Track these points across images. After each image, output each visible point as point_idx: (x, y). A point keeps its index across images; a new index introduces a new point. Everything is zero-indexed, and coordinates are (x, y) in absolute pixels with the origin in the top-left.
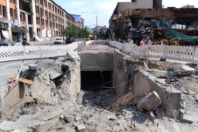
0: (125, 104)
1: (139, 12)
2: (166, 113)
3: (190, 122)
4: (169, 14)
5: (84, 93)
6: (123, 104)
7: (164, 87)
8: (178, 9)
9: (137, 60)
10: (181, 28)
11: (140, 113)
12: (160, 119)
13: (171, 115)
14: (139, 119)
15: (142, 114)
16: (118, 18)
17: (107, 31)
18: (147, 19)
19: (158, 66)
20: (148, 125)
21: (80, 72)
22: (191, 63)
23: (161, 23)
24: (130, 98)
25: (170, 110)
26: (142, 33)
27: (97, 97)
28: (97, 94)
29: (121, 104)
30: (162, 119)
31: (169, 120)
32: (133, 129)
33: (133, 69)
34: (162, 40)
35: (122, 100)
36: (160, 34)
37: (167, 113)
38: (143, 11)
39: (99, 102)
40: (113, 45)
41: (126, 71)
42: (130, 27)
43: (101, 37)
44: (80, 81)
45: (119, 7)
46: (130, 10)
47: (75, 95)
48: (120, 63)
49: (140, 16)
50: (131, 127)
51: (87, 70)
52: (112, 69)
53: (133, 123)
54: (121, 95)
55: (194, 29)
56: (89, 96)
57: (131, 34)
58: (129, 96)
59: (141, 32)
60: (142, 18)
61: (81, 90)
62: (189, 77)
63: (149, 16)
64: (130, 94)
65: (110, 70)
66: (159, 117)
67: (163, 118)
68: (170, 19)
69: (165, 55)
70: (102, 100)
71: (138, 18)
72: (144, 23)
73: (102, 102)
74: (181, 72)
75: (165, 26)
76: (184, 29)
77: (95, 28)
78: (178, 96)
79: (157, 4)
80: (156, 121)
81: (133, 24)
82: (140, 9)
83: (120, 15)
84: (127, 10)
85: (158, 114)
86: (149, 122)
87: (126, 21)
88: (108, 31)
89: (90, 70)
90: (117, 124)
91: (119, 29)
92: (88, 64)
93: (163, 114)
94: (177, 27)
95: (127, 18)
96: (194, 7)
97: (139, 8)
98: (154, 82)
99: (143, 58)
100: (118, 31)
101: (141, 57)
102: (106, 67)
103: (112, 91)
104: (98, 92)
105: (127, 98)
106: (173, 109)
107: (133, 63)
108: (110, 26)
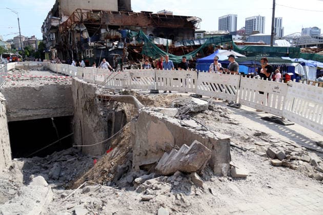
0: (110, 169)
1: (99, 15)
2: (213, 171)
3: (244, 177)
4: (144, 22)
5: (23, 163)
6: (107, 170)
7: (201, 132)
8: (156, 15)
9: (118, 95)
10: (165, 44)
11: (179, 179)
12: (209, 182)
13: (220, 171)
14: (182, 189)
15: (182, 179)
16: (61, 23)
17: (39, 46)
18: (112, 27)
19: (153, 101)
20: (197, 195)
21: (7, 125)
22: (195, 93)
23: (138, 35)
24: (116, 158)
25: (219, 164)
26: (110, 50)
27: (48, 166)
28: (48, 161)
29: (103, 170)
30: (211, 181)
31: (220, 180)
32: (183, 207)
33: (114, 109)
34: (141, 61)
35: (104, 163)
36: (137, 52)
37: (215, 171)
38: (105, 14)
39: (58, 174)
40: (59, 71)
41: (102, 114)
42: (86, 40)
43: (28, 56)
44: (9, 142)
45: (61, 4)
46: (83, 11)
47: (6, 170)
48: (89, 102)
49: (102, 22)
50: (178, 205)
51: (21, 120)
52: (72, 113)
53: (179, 197)
54: (97, 155)
55: (182, 45)
56: (34, 166)
57: (90, 51)
58: (115, 154)
59: (108, 48)
60: (104, 26)
61: (13, 159)
62: (204, 115)
63: (116, 24)
64: (117, 151)
65: (67, 115)
66: (206, 179)
67: (212, 179)
68: (146, 29)
69: (157, 84)
70: (62, 170)
71: (98, 26)
72: (112, 34)
73: (62, 174)
74: (193, 108)
75: (143, 40)
76: (169, 45)
77: (13, 39)
78: (227, 142)
79: (124, 5)
80: (206, 185)
81: (90, 35)
82: (100, 11)
83: (65, 19)
84: (79, 11)
85: (204, 175)
86: (196, 189)
87: (77, 28)
88: (42, 45)
89: (27, 119)
90: (161, 205)
91: (66, 42)
92: (22, 107)
93: (211, 173)
94: (160, 41)
95: (79, 23)
96: (172, 13)
97: (98, 9)
98: (180, 126)
99: (127, 90)
100: (65, 46)
101: (124, 90)
102: (59, 111)
103: (76, 151)
104: (48, 156)
105: (111, 158)
106: (222, 163)
107: (112, 100)
108: (44, 37)
